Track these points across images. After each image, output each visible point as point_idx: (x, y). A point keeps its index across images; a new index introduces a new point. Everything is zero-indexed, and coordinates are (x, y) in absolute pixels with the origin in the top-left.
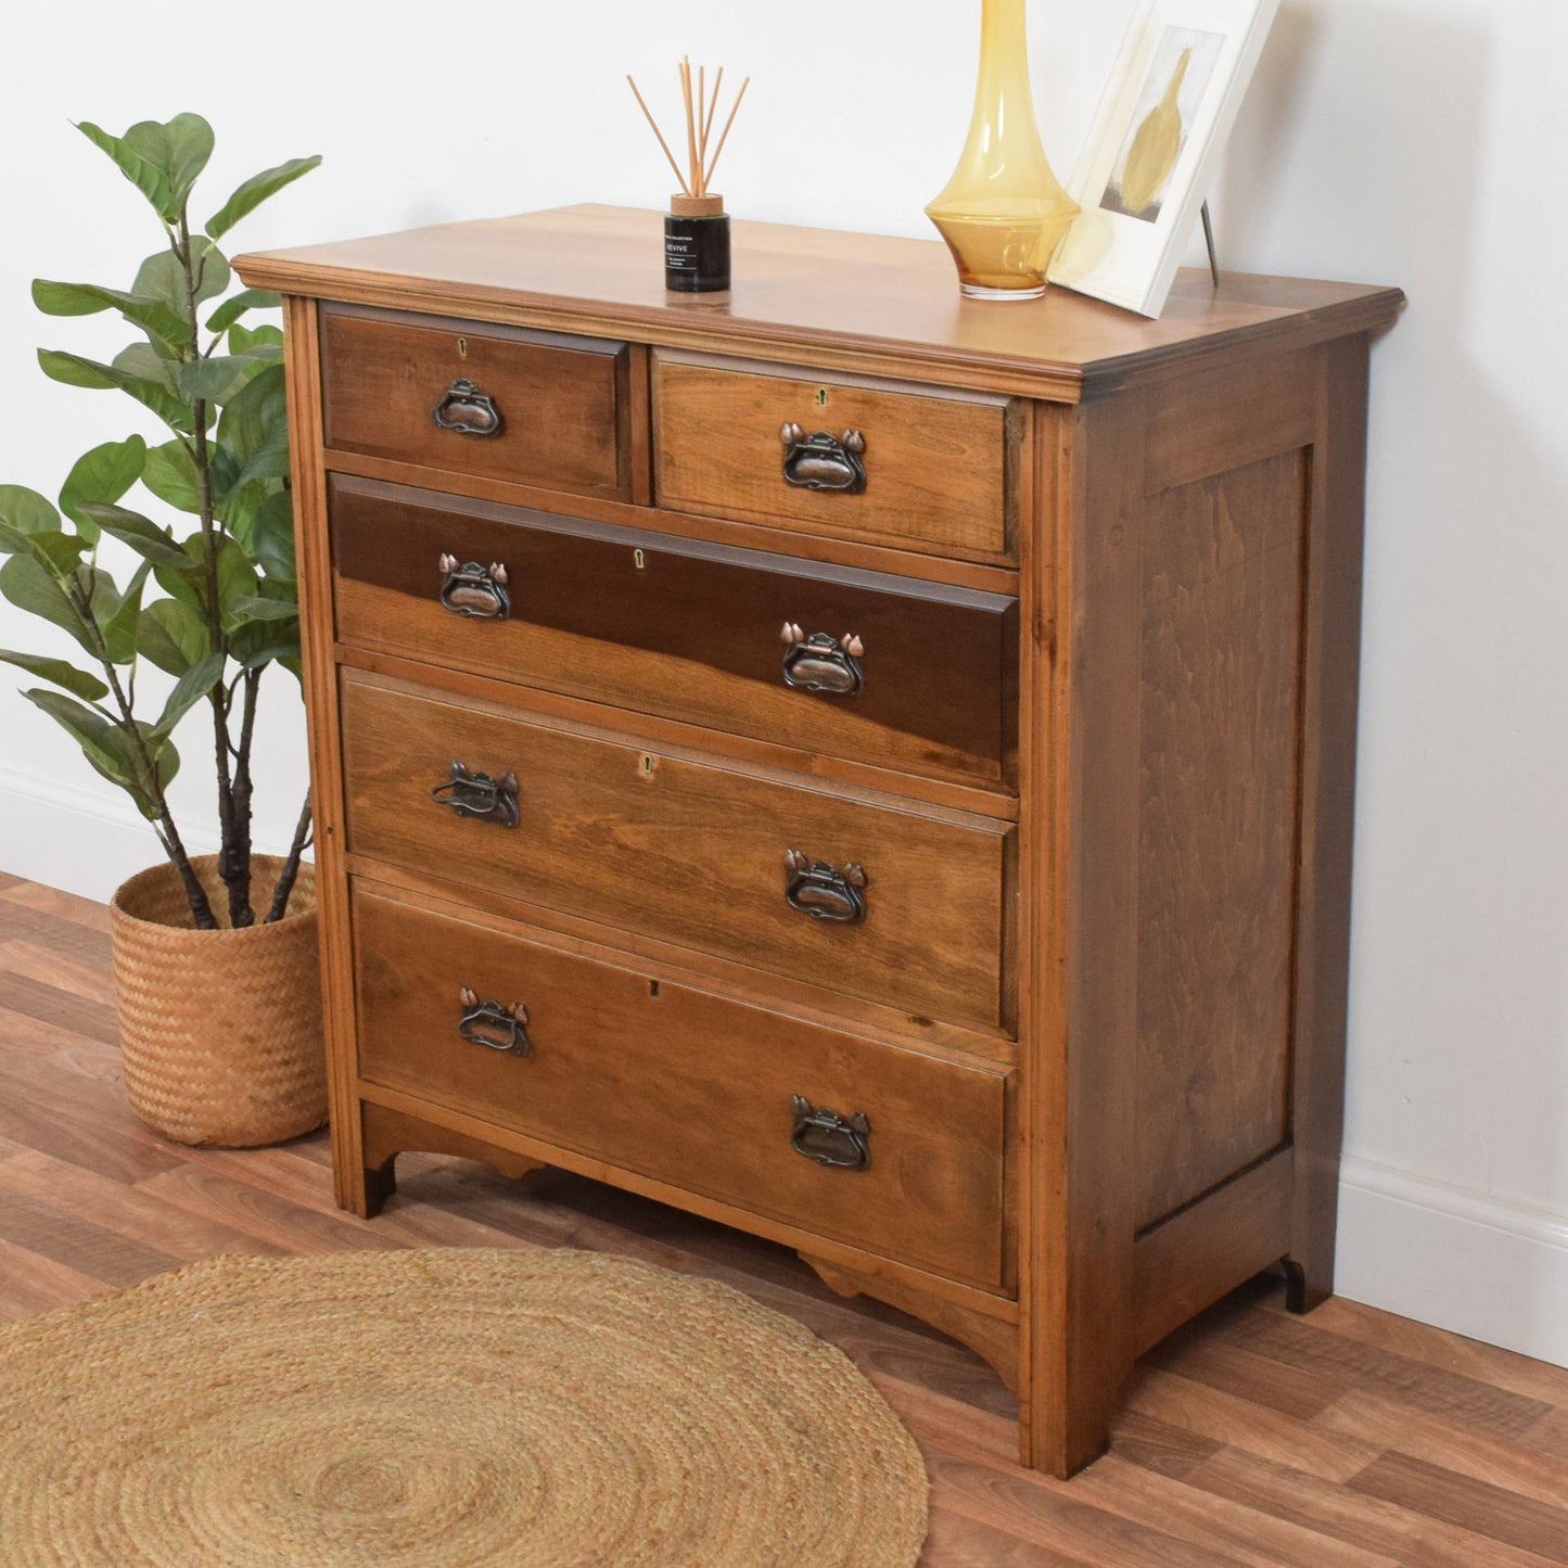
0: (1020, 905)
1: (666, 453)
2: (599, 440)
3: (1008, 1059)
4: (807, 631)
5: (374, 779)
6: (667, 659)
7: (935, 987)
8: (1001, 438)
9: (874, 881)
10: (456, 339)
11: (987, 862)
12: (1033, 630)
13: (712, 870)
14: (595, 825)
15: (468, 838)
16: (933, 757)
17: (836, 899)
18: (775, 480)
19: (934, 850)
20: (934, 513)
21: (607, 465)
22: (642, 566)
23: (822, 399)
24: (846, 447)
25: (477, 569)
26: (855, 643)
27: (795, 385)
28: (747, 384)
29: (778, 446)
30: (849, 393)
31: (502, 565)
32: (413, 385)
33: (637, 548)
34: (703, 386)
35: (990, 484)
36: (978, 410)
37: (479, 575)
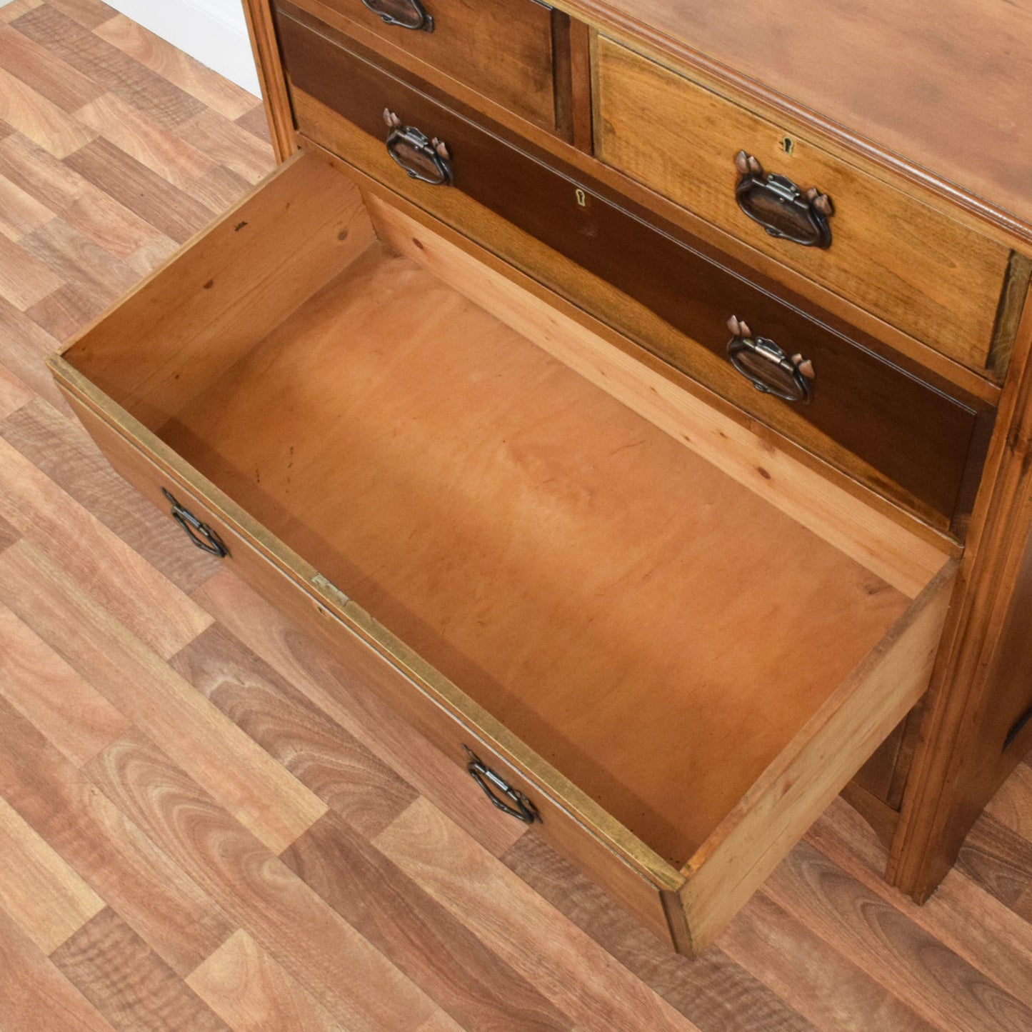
1: (606, 121)
2: (535, 80)
4: (755, 332)
8: (1003, 273)
12: (1008, 438)
18: (726, 195)
20: (907, 302)
21: (545, 106)
22: (583, 204)
23: (787, 148)
24: (811, 204)
25: (420, 136)
26: (805, 365)
27: (755, 121)
28: (700, 97)
29: (731, 167)
30: (820, 155)
31: (443, 143)
33: (578, 188)
34: (648, 78)
35: (980, 307)
36: (977, 237)
37: (422, 142)
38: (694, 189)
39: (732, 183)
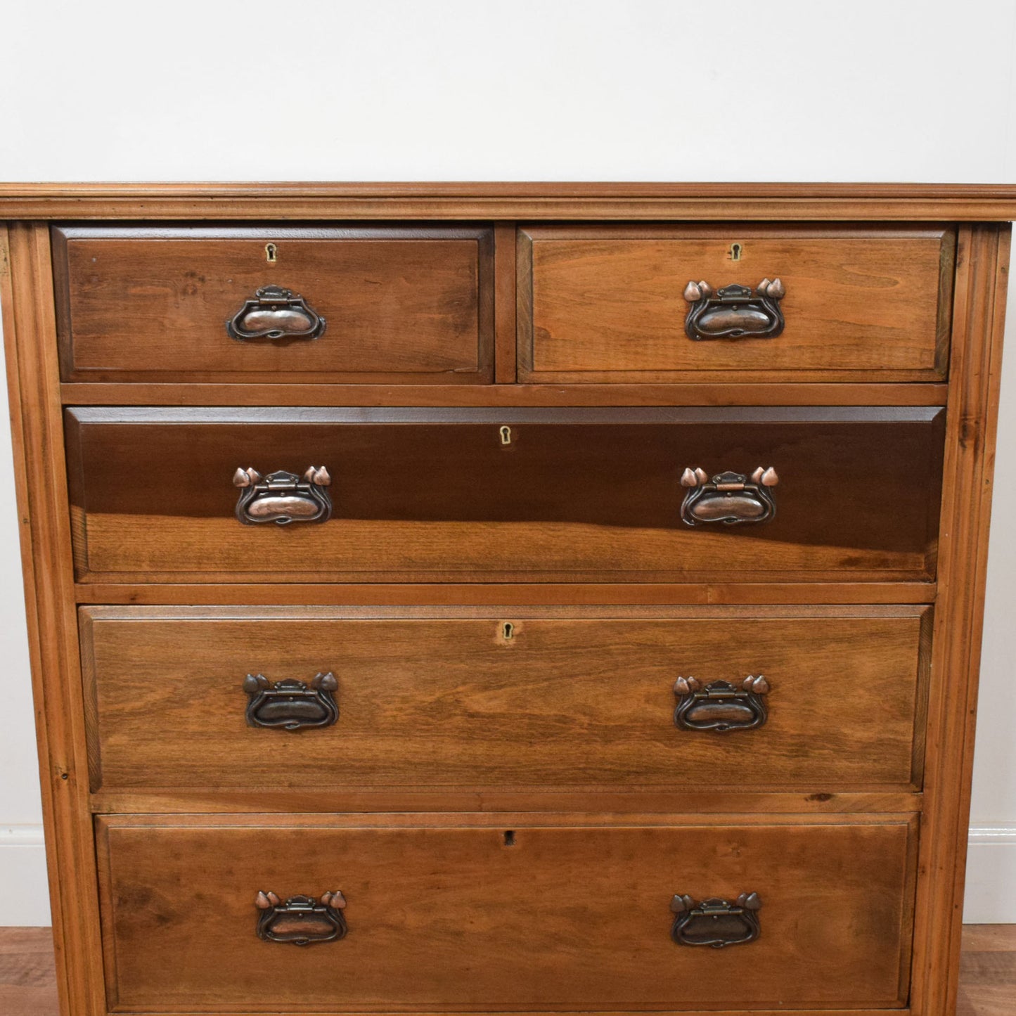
0: (933, 673)
1: (539, 330)
2: (456, 327)
3: (911, 808)
4: (710, 472)
5: (134, 714)
6: (538, 526)
7: (841, 765)
8: (937, 265)
9: (777, 686)
10: (262, 246)
11: (904, 643)
12: (959, 432)
13: (585, 714)
14: (438, 701)
16: (851, 562)
17: (737, 711)
18: (674, 337)
19: (847, 644)
20: (860, 343)
21: (467, 349)
22: (509, 442)
23: (736, 254)
24: (765, 294)
25: (288, 477)
26: (768, 475)
27: (703, 244)
28: (646, 248)
29: (680, 305)
30: (767, 245)
31: (323, 468)
32: (199, 300)
33: (502, 425)
34: (589, 258)
35: (924, 308)
36: (913, 244)
37: (291, 482)
38: (640, 350)
39: (681, 320)
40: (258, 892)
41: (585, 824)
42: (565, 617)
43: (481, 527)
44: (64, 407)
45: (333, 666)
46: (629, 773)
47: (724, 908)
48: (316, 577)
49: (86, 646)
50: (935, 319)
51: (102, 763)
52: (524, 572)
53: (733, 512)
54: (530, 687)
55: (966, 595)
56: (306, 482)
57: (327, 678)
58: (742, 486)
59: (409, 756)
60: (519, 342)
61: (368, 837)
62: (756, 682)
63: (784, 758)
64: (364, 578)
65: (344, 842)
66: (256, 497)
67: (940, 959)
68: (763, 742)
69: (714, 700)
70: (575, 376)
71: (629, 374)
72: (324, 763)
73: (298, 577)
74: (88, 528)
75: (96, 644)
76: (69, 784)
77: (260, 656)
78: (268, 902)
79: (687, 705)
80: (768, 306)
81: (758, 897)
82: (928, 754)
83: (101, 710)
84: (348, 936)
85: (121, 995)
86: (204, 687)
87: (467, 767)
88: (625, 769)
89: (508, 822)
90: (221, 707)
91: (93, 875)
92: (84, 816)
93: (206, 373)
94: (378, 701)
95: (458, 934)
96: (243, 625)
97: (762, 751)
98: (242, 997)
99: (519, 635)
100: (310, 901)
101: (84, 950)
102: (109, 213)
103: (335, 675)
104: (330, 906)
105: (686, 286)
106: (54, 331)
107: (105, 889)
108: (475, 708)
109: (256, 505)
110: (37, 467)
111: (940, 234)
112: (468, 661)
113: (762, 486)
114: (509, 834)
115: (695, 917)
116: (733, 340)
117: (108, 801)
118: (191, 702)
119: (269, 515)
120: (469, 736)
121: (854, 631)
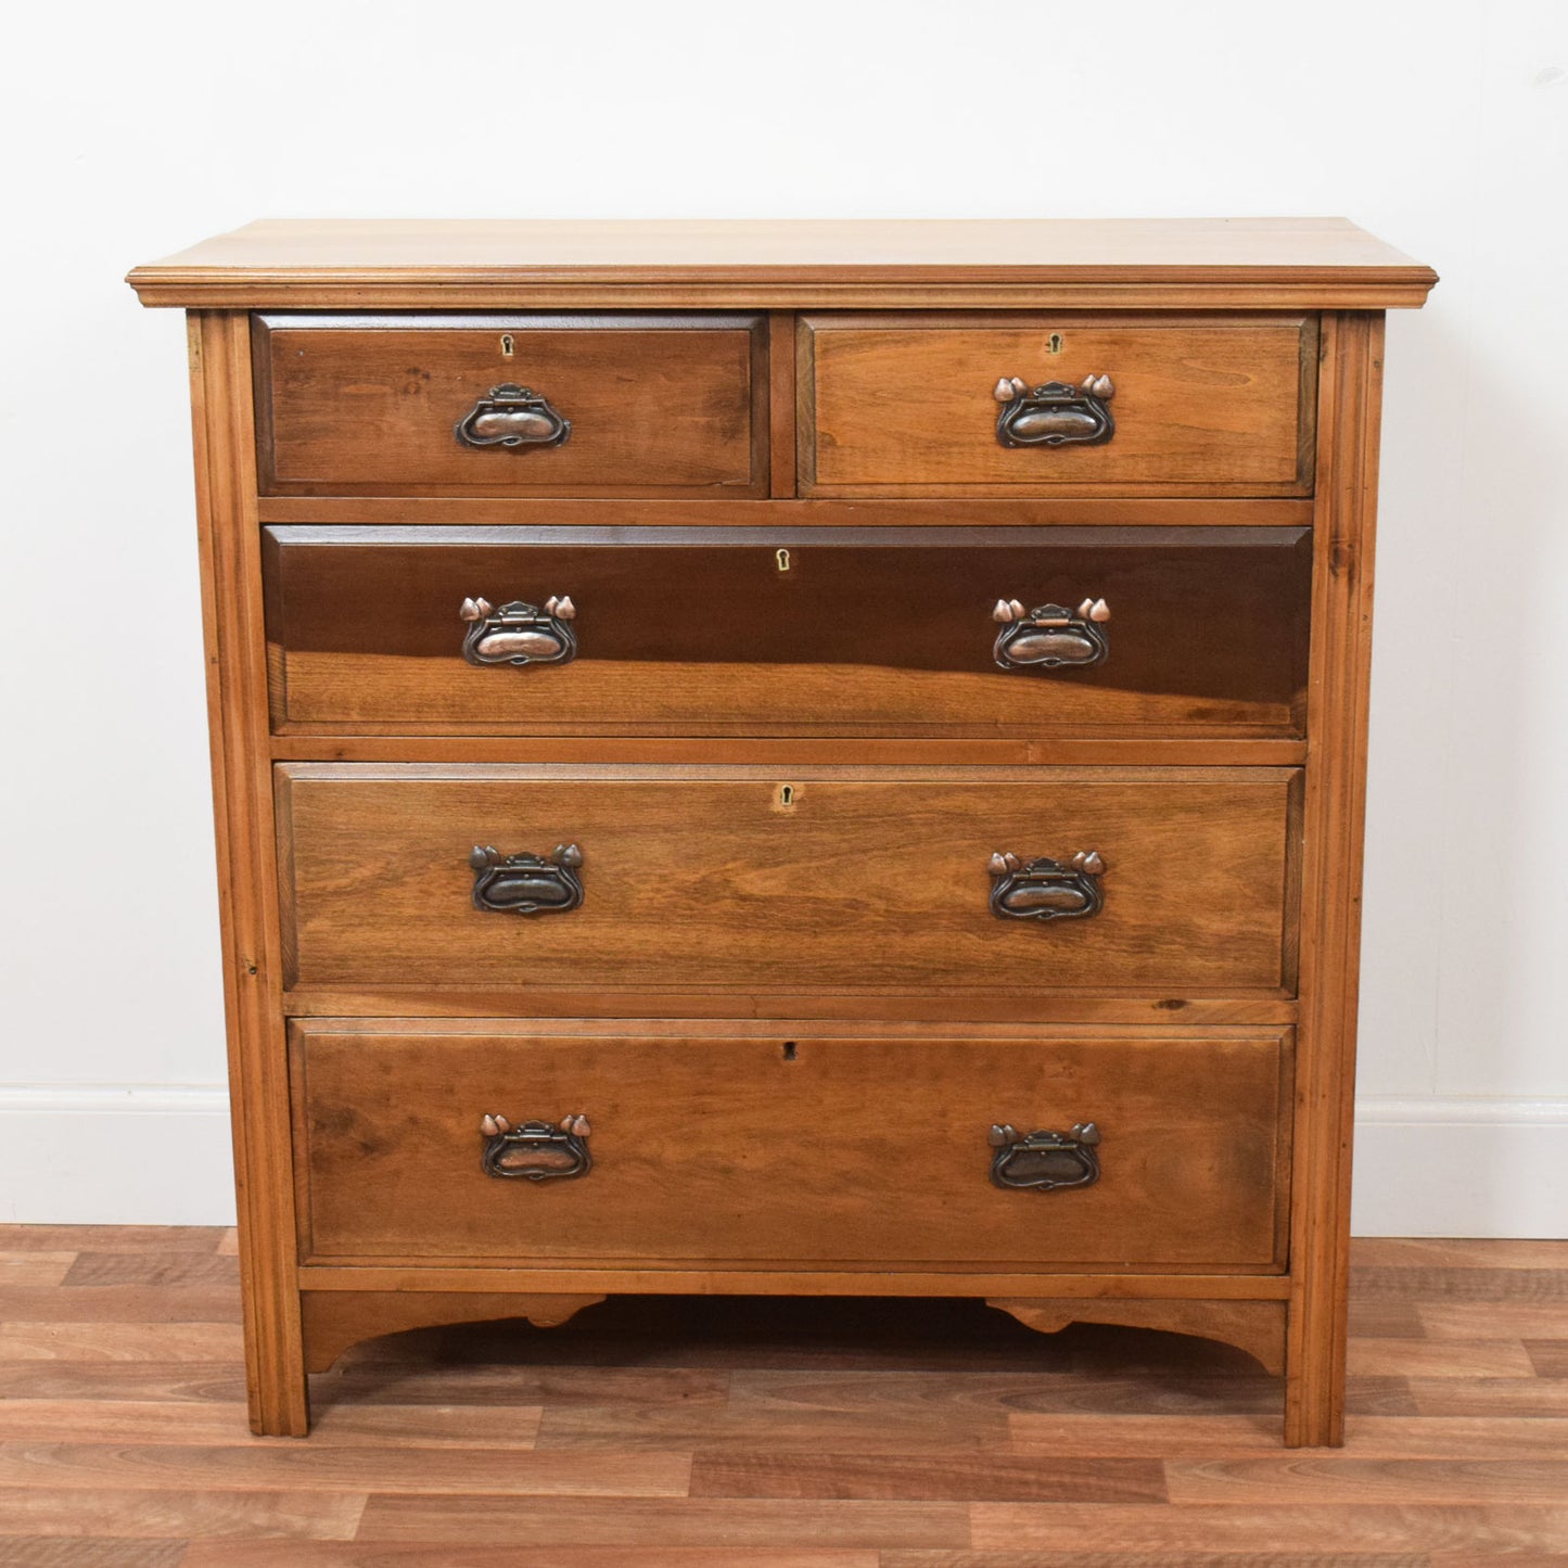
0: (1306, 851)
1: (825, 435)
2: (724, 432)
3: (1284, 1020)
4: (1028, 605)
5: (338, 893)
6: (820, 668)
7: (1195, 963)
8: (1294, 360)
9: (1114, 865)
10: (497, 337)
11: (1267, 814)
12: (1328, 557)
13: (880, 898)
14: (703, 880)
15: (501, 935)
16: (1202, 714)
17: (1065, 895)
18: (983, 444)
19: (1198, 815)
20: (1205, 452)
21: (737, 458)
22: (787, 568)
23: (1055, 346)
24: (1090, 394)
25: (524, 609)
26: (1098, 608)
27: (1016, 335)
28: (948, 341)
29: (990, 405)
30: (1093, 335)
31: (567, 598)
32: (423, 401)
33: (778, 549)
34: (881, 351)
35: (1281, 410)
36: (1267, 334)
37: (530, 615)
38: (943, 459)
39: (991, 424)
40: (483, 1117)
41: (883, 1035)
42: (855, 779)
43: (755, 669)
44: (262, 525)
45: (578, 837)
46: (935, 971)
47: (1055, 1141)
48: (557, 730)
49: (282, 812)
50: (1295, 422)
51: (300, 954)
52: (806, 724)
53: (1056, 653)
54: (813, 864)
55: (1345, 757)
56: (547, 615)
57: (569, 851)
58: (1066, 621)
59: (666, 947)
60: (800, 449)
61: (617, 1047)
62: (1089, 860)
63: (1125, 954)
64: (616, 730)
65: (588, 1055)
66: (487, 634)
67: (1327, 1211)
68: (1099, 935)
69: (1037, 882)
70: (866, 490)
71: (931, 488)
72: (566, 955)
73: (536, 729)
74: (288, 669)
75: (294, 808)
76: (257, 980)
77: (489, 823)
78: (495, 1128)
79: (1004, 887)
80: (1094, 407)
81: (1096, 1129)
82: (1303, 951)
83: (298, 888)
84: (596, 1172)
85: (316, 1243)
86: (420, 862)
87: (739, 961)
88: (932, 966)
89: (790, 1031)
90: (440, 887)
91: (285, 1092)
92: (275, 1018)
93: (431, 485)
94: (631, 881)
95: (727, 1171)
96: (469, 786)
97: (1097, 945)
98: (463, 1248)
99: (801, 801)
100: (547, 1127)
101: (271, 1188)
102: (322, 301)
103: (579, 847)
104: (572, 1134)
105: (997, 383)
106: (252, 435)
107: (298, 1112)
108: (748, 889)
109: (487, 642)
110: (228, 596)
111: (1300, 322)
112: (741, 833)
113: (1090, 622)
114: (790, 1047)
115: (1018, 1152)
116: (1054, 448)
117: (304, 1001)
118: (406, 879)
119: (501, 654)
120: (740, 924)
121: (1207, 799)
